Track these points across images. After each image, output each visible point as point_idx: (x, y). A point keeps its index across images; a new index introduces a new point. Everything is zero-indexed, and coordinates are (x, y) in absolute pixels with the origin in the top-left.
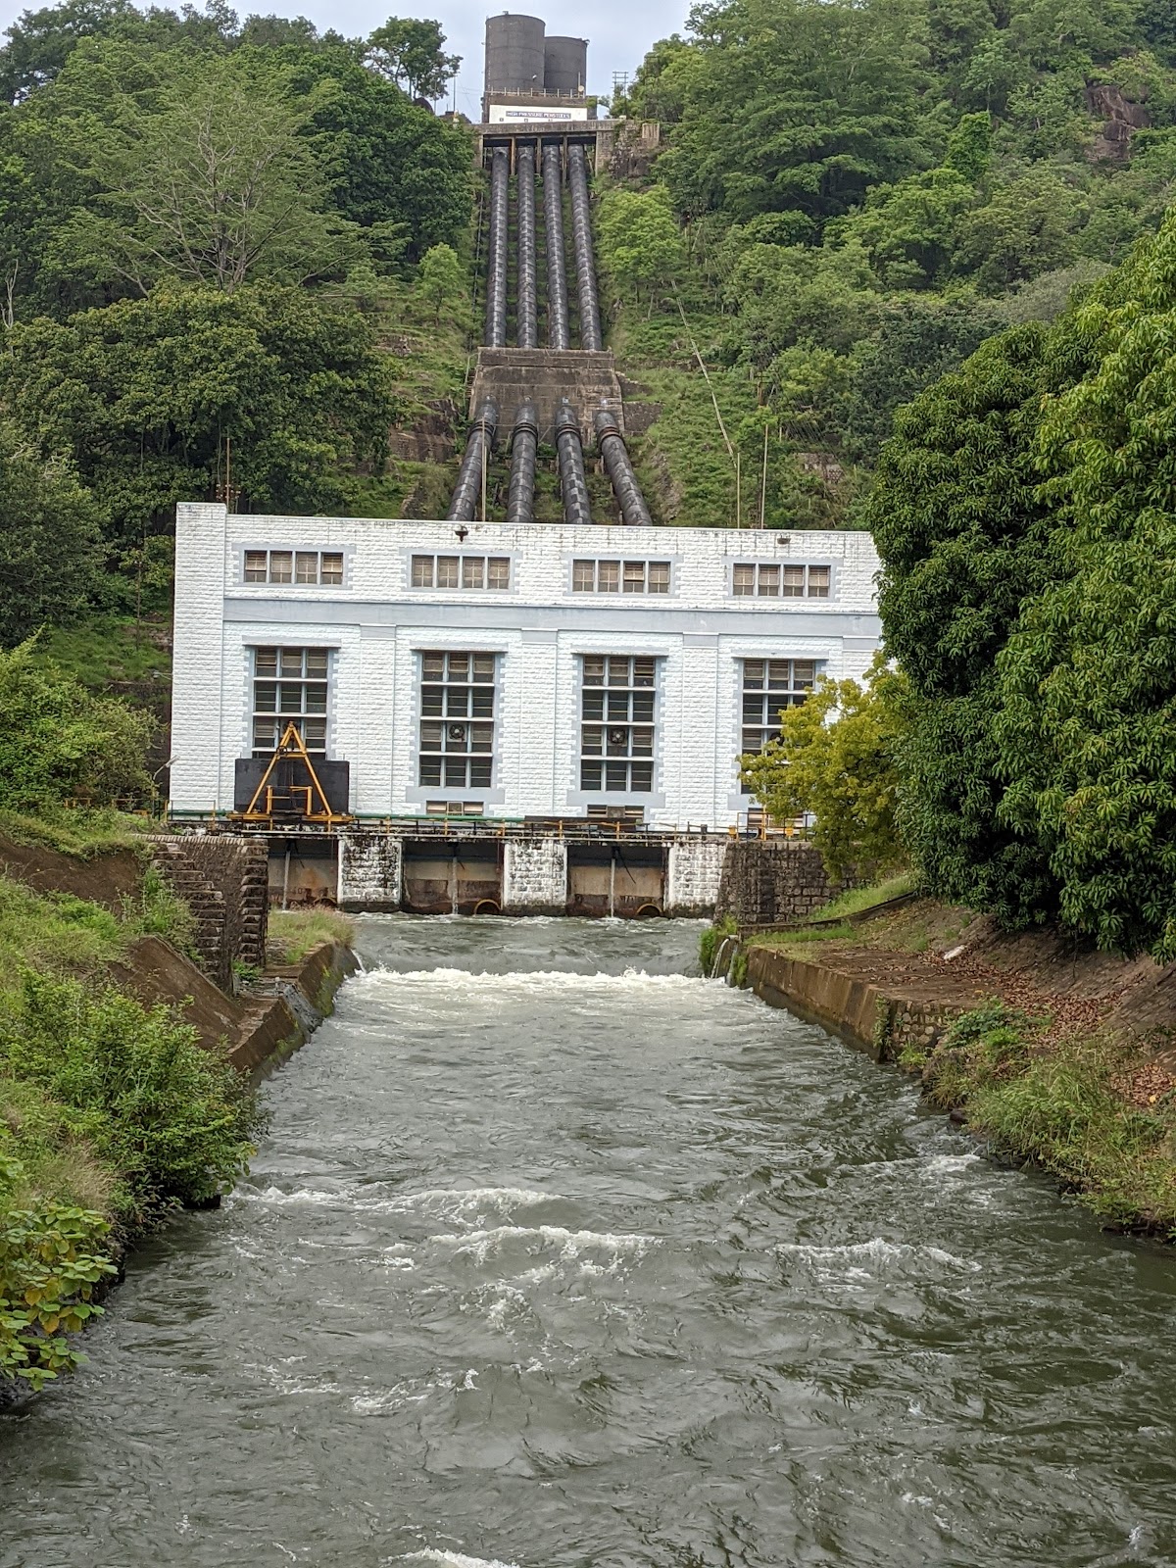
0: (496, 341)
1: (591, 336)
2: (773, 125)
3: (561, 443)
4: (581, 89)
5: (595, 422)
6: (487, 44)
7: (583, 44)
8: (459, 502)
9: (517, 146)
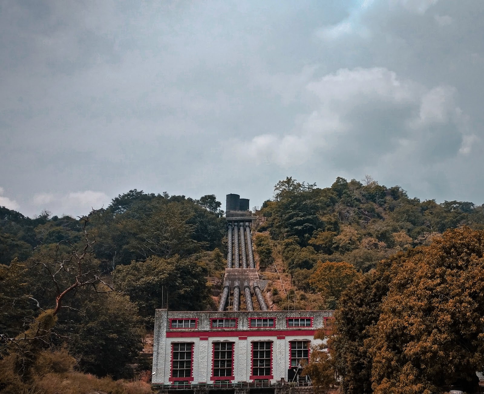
0: (230, 267)
1: (252, 265)
2: (291, 217)
3: (245, 291)
4: (248, 210)
5: (253, 285)
6: (227, 200)
7: (248, 200)
8: (221, 305)
9: (234, 223)
